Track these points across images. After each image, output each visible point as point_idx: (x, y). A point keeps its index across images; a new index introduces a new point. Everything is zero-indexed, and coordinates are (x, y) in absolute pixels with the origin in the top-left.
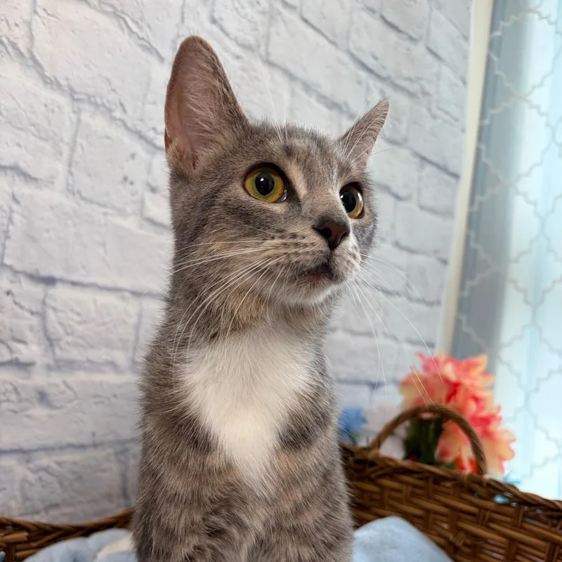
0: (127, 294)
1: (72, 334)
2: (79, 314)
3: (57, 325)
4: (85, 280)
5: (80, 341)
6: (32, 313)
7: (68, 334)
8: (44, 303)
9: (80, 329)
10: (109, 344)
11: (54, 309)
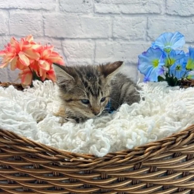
0: (90, 40)
1: (72, 54)
2: (74, 48)
3: (67, 52)
4: (75, 37)
5: (75, 56)
6: (58, 49)
7: (71, 54)
8: (62, 45)
9: (75, 52)
10: (85, 57)
11: (66, 47)
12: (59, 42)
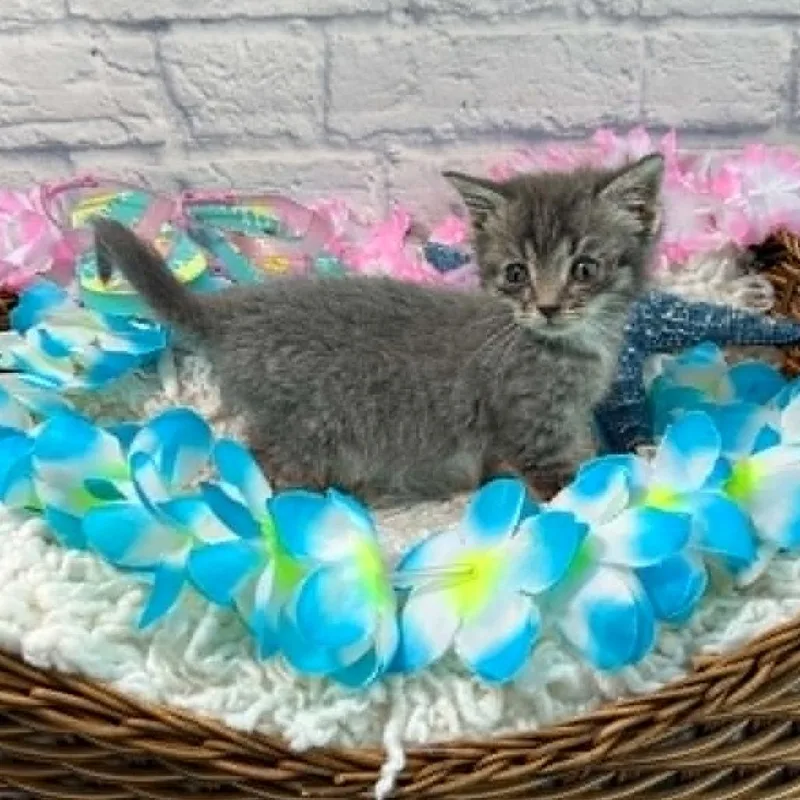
12: (143, 41)
